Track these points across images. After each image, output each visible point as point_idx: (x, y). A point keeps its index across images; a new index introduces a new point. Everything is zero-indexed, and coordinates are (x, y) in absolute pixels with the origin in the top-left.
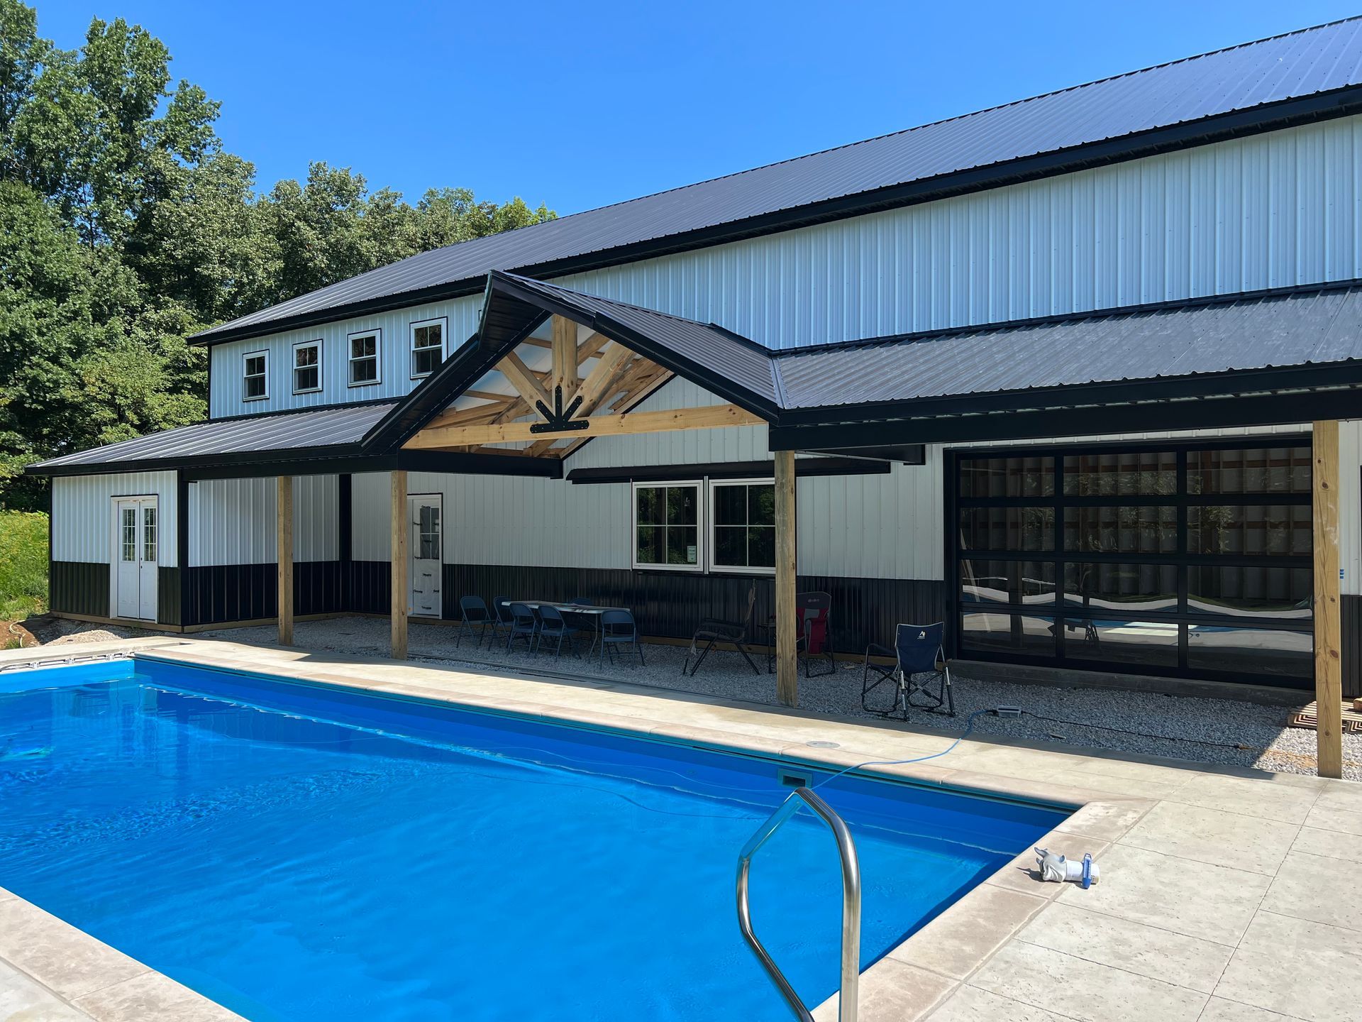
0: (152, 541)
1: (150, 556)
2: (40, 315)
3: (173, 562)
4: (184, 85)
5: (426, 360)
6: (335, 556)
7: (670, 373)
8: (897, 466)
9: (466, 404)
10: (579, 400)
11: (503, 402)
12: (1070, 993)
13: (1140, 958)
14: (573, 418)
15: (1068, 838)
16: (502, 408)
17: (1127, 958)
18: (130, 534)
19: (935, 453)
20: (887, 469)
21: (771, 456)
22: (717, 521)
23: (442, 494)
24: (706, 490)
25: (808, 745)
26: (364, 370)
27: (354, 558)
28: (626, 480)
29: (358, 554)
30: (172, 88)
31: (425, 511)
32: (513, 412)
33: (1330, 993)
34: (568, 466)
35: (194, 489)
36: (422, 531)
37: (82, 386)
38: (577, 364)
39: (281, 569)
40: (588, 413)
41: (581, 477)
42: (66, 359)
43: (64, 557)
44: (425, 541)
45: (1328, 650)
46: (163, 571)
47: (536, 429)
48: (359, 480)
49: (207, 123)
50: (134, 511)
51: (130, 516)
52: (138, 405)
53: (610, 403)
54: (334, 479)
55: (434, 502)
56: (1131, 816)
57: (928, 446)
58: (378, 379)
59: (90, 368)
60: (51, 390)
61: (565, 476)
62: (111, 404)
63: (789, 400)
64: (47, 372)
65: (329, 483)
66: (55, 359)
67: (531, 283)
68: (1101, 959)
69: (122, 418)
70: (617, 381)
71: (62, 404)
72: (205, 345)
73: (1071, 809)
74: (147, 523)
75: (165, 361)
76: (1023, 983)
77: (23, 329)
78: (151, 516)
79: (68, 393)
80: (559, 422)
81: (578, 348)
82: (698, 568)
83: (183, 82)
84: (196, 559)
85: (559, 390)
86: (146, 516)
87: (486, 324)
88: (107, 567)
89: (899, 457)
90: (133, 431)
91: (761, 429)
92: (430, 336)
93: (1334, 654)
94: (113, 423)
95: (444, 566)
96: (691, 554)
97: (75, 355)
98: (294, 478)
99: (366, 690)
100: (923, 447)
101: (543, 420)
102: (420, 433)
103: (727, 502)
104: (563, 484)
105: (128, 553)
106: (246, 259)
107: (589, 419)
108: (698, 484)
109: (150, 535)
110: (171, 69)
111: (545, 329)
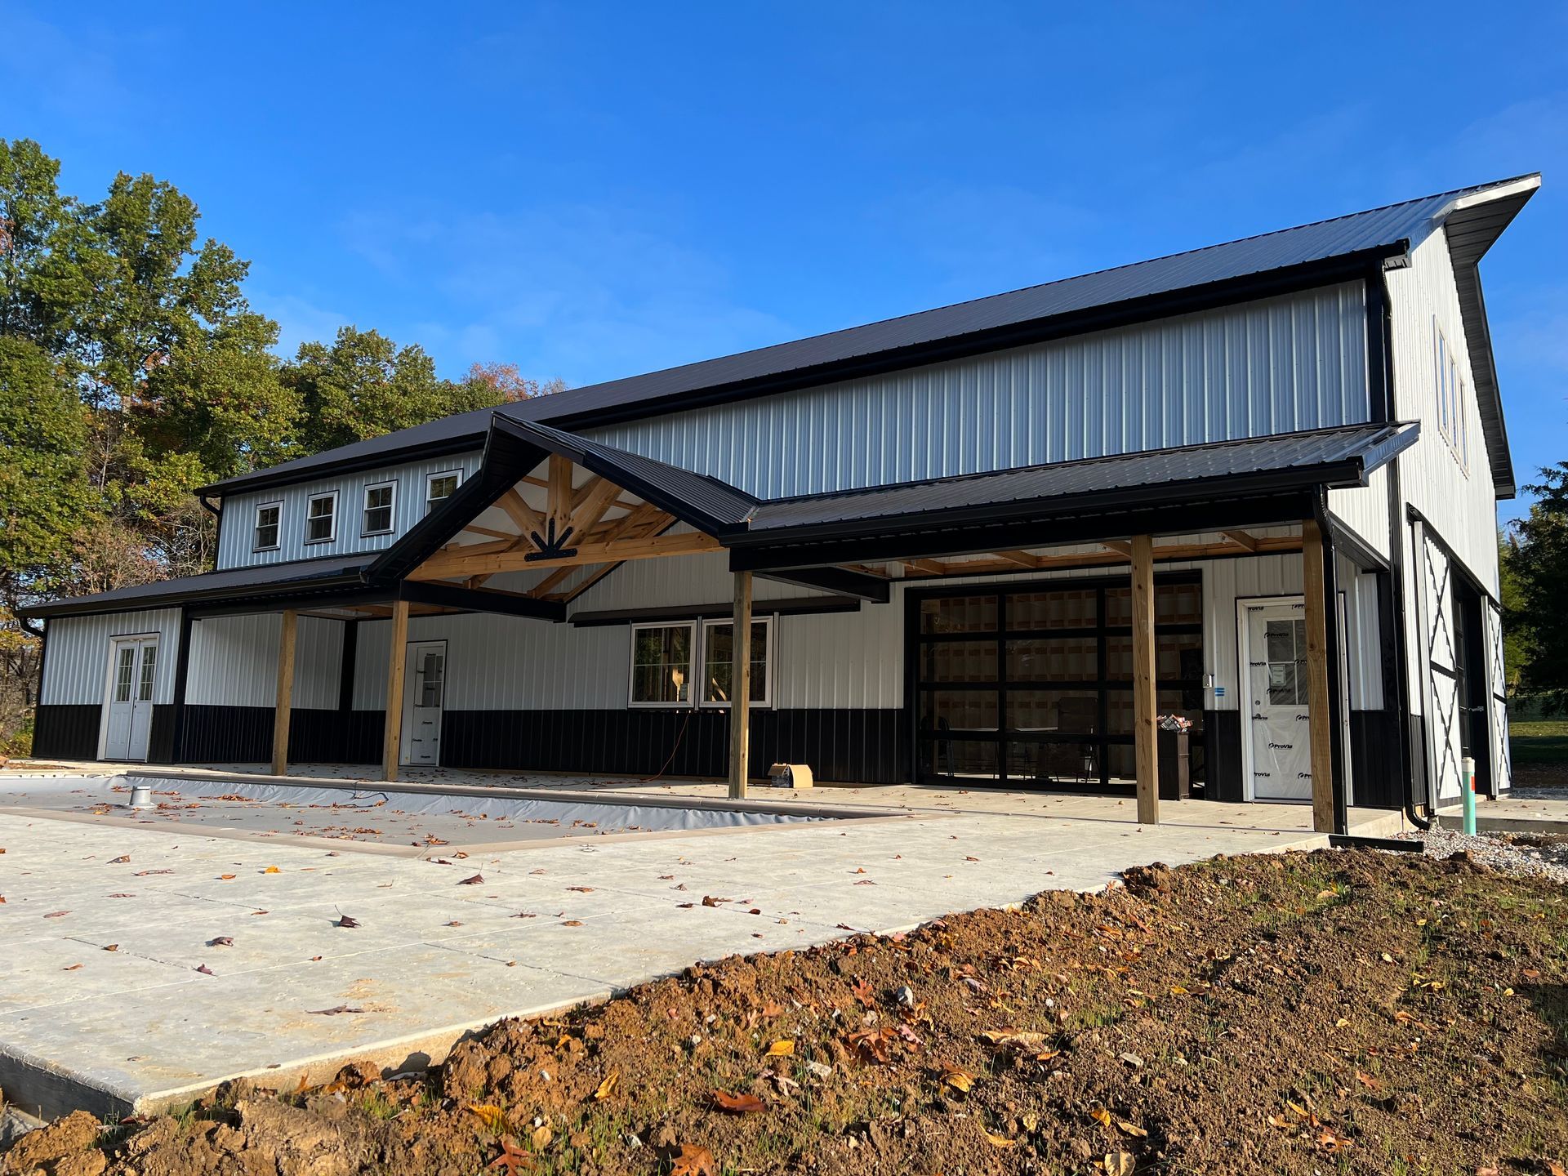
0: (148, 680)
1: (146, 694)
3: (169, 699)
4: (212, 243)
6: (334, 706)
8: (866, 604)
9: (464, 538)
10: (570, 530)
11: (506, 540)
14: (564, 547)
18: (125, 675)
19: (898, 592)
20: (856, 607)
22: (708, 659)
23: (446, 640)
24: (699, 630)
26: (378, 519)
27: (355, 708)
28: (624, 622)
29: (359, 704)
30: (198, 245)
31: (429, 659)
34: (571, 609)
35: (196, 628)
36: (425, 680)
39: (280, 713)
40: (578, 542)
41: (583, 621)
43: (53, 700)
44: (427, 688)
45: (1144, 719)
46: (159, 710)
47: (529, 559)
49: (235, 284)
50: (133, 650)
51: (128, 655)
55: (437, 649)
57: (892, 587)
58: (392, 527)
61: (567, 619)
72: (217, 496)
74: (145, 662)
78: (151, 654)
80: (551, 550)
82: (690, 705)
83: (210, 241)
84: (193, 697)
85: (551, 522)
86: (145, 655)
87: (489, 461)
88: (97, 710)
89: (866, 598)
92: (444, 485)
95: (444, 712)
100: (888, 588)
101: (537, 549)
102: (423, 564)
103: (718, 640)
104: (567, 627)
105: (123, 695)
107: (578, 548)
108: (693, 624)
109: (148, 674)
110: (198, 225)
111: (542, 470)
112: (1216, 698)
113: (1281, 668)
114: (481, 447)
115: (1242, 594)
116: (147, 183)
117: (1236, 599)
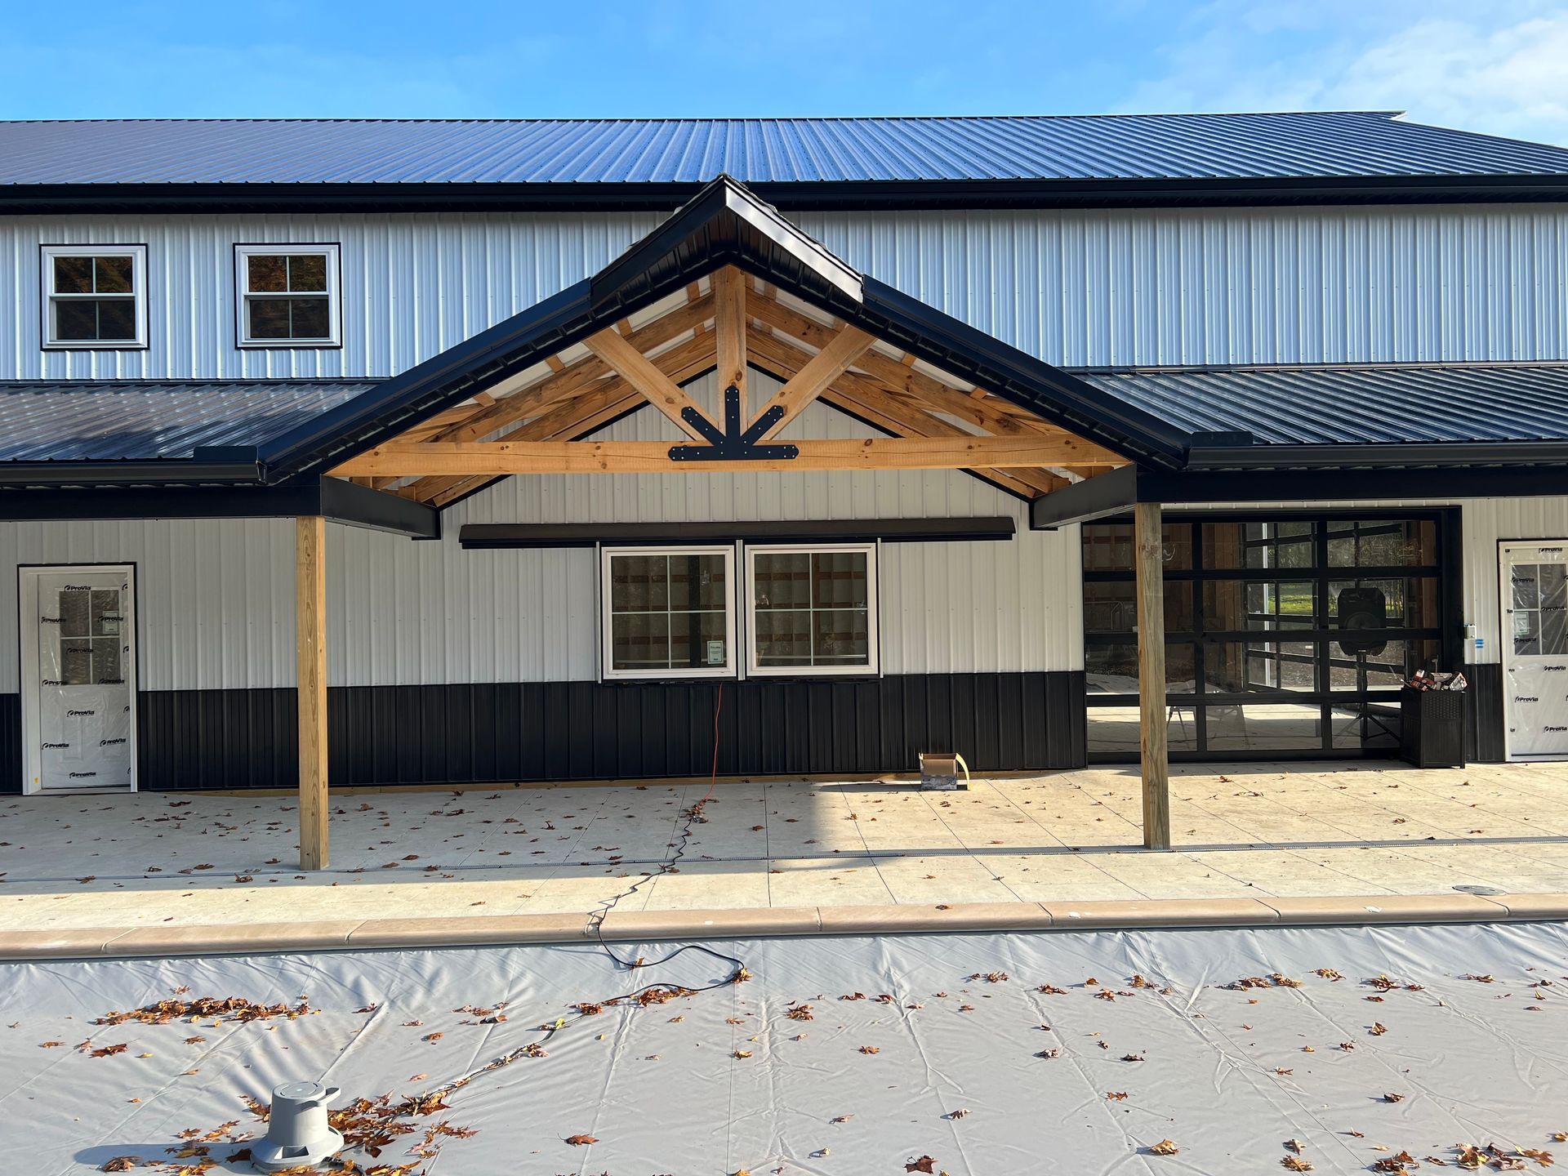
10: (776, 412)
14: (763, 440)
22: (759, 604)
23: (134, 564)
24: (739, 560)
28: (588, 543)
34: (455, 519)
36: (63, 634)
55: (105, 579)
61: (447, 535)
80: (734, 444)
82: (729, 672)
95: (142, 696)
96: (714, 653)
101: (697, 439)
104: (442, 549)
108: (728, 551)
112: (1476, 649)
113: (1525, 616)
115: (1503, 536)
117: (1498, 541)
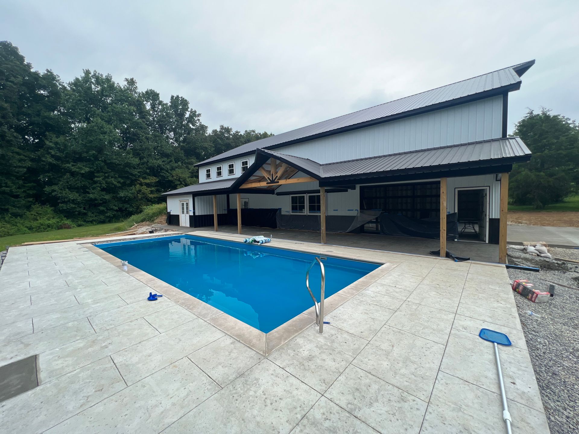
0: (188, 210)
1: (187, 213)
2: (163, 162)
3: (192, 214)
5: (244, 169)
7: (298, 170)
8: (349, 190)
9: (252, 178)
10: (277, 177)
12: (375, 300)
13: (391, 293)
14: (276, 181)
15: (381, 269)
16: (260, 179)
17: (388, 293)
18: (183, 208)
19: (358, 187)
20: (347, 191)
21: (319, 188)
22: (309, 203)
23: (248, 198)
24: (307, 197)
25: (326, 252)
26: (231, 172)
28: (289, 194)
29: (231, 207)
30: (189, 110)
31: (245, 202)
32: (263, 180)
33: (432, 301)
34: (276, 192)
35: (196, 199)
36: (244, 207)
37: (173, 177)
38: (277, 169)
39: (215, 215)
40: (279, 179)
41: (279, 194)
42: (170, 171)
43: (170, 214)
46: (190, 216)
47: (267, 183)
48: (231, 195)
49: (198, 118)
51: (183, 204)
52: (185, 181)
53: (285, 177)
54: (226, 195)
55: (247, 200)
56: (395, 266)
57: (356, 185)
58: (234, 173)
59: (174, 173)
60: (166, 178)
61: (275, 194)
62: (179, 180)
63: (323, 175)
64: (166, 174)
65: (225, 196)
66: (167, 171)
67: (266, 151)
68: (383, 293)
69: (181, 184)
70: (286, 172)
71: (169, 181)
72: (197, 167)
73: (382, 264)
74: (186, 206)
75: (190, 171)
76: (365, 298)
77: (160, 165)
78: (187, 204)
79: (170, 178)
80: (273, 182)
81: (277, 165)
82: (305, 214)
83: (192, 108)
84: (197, 214)
85: (272, 174)
87: (256, 160)
88: (178, 216)
89: (349, 188)
90: (184, 186)
91: (317, 182)
92: (245, 163)
93: (444, 230)
94: (179, 185)
96: (304, 211)
97: (171, 170)
98: (217, 195)
99: (232, 241)
100: (355, 186)
101: (269, 181)
102: (243, 185)
103: (311, 199)
104: (275, 196)
105: (183, 212)
106: (206, 148)
107: (279, 181)
108: (305, 195)
109: (187, 208)
110: (189, 105)
111: (269, 161)
114: (255, 153)
116: (178, 96)
117: (455, 188)
